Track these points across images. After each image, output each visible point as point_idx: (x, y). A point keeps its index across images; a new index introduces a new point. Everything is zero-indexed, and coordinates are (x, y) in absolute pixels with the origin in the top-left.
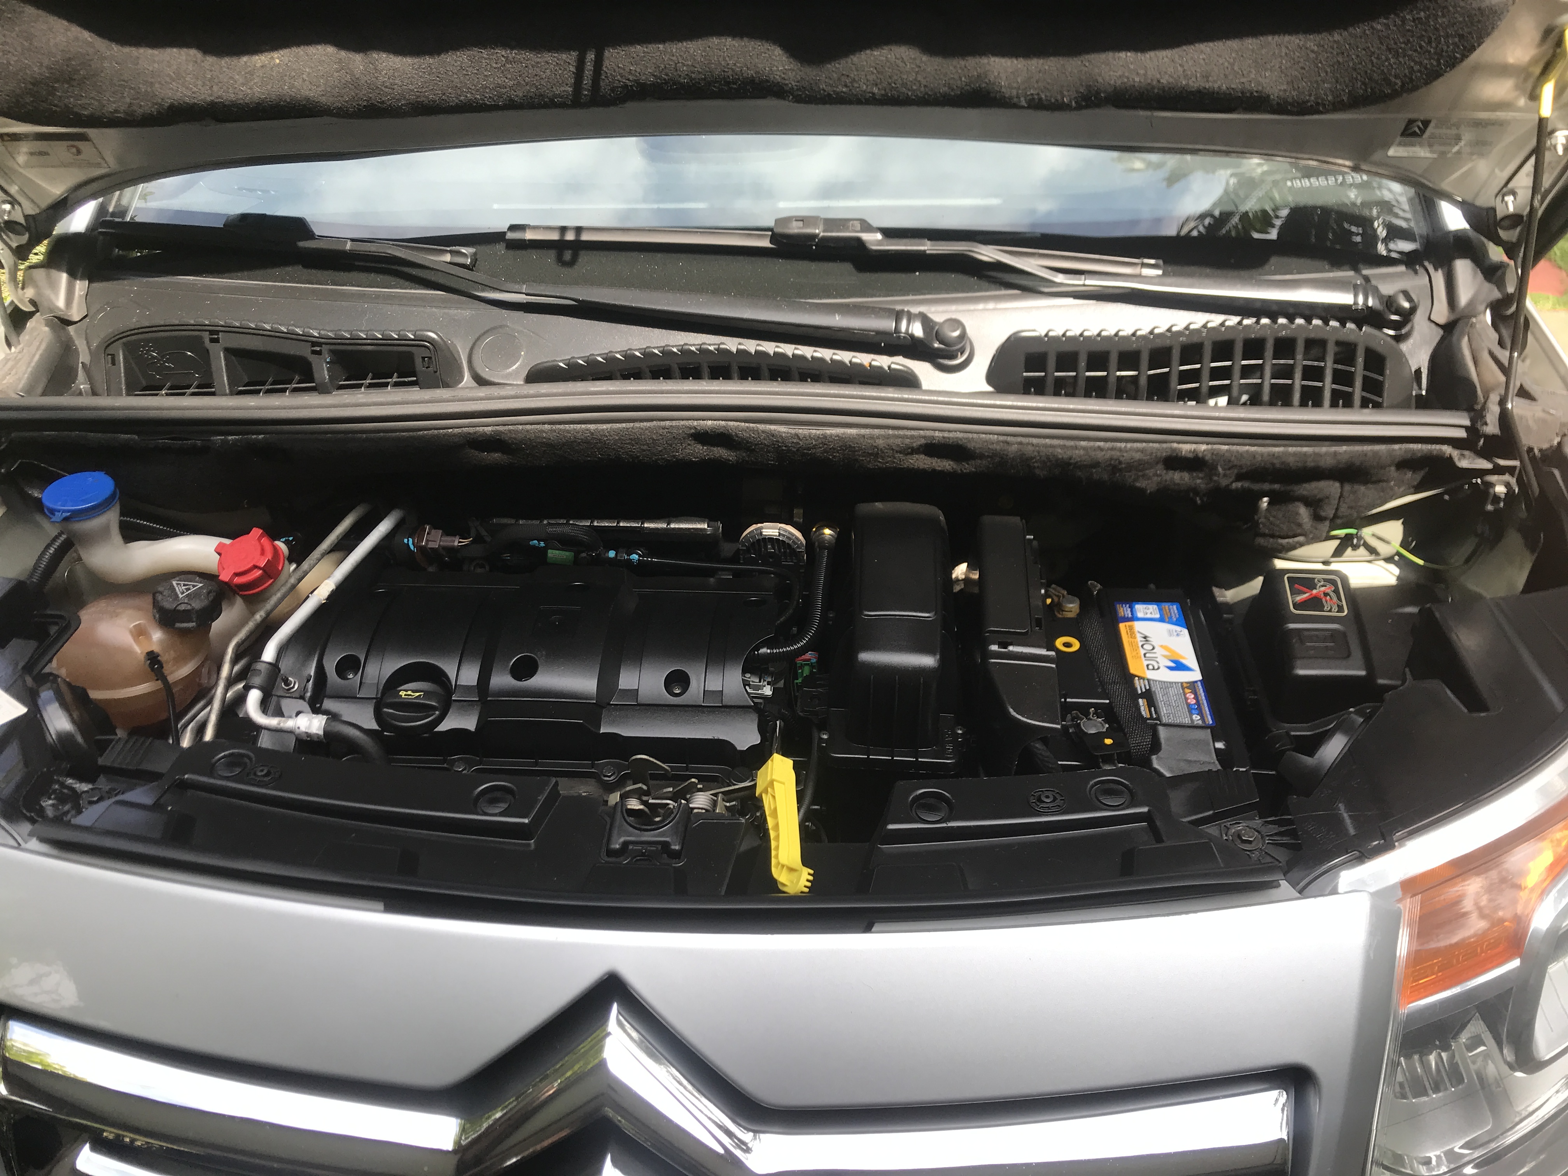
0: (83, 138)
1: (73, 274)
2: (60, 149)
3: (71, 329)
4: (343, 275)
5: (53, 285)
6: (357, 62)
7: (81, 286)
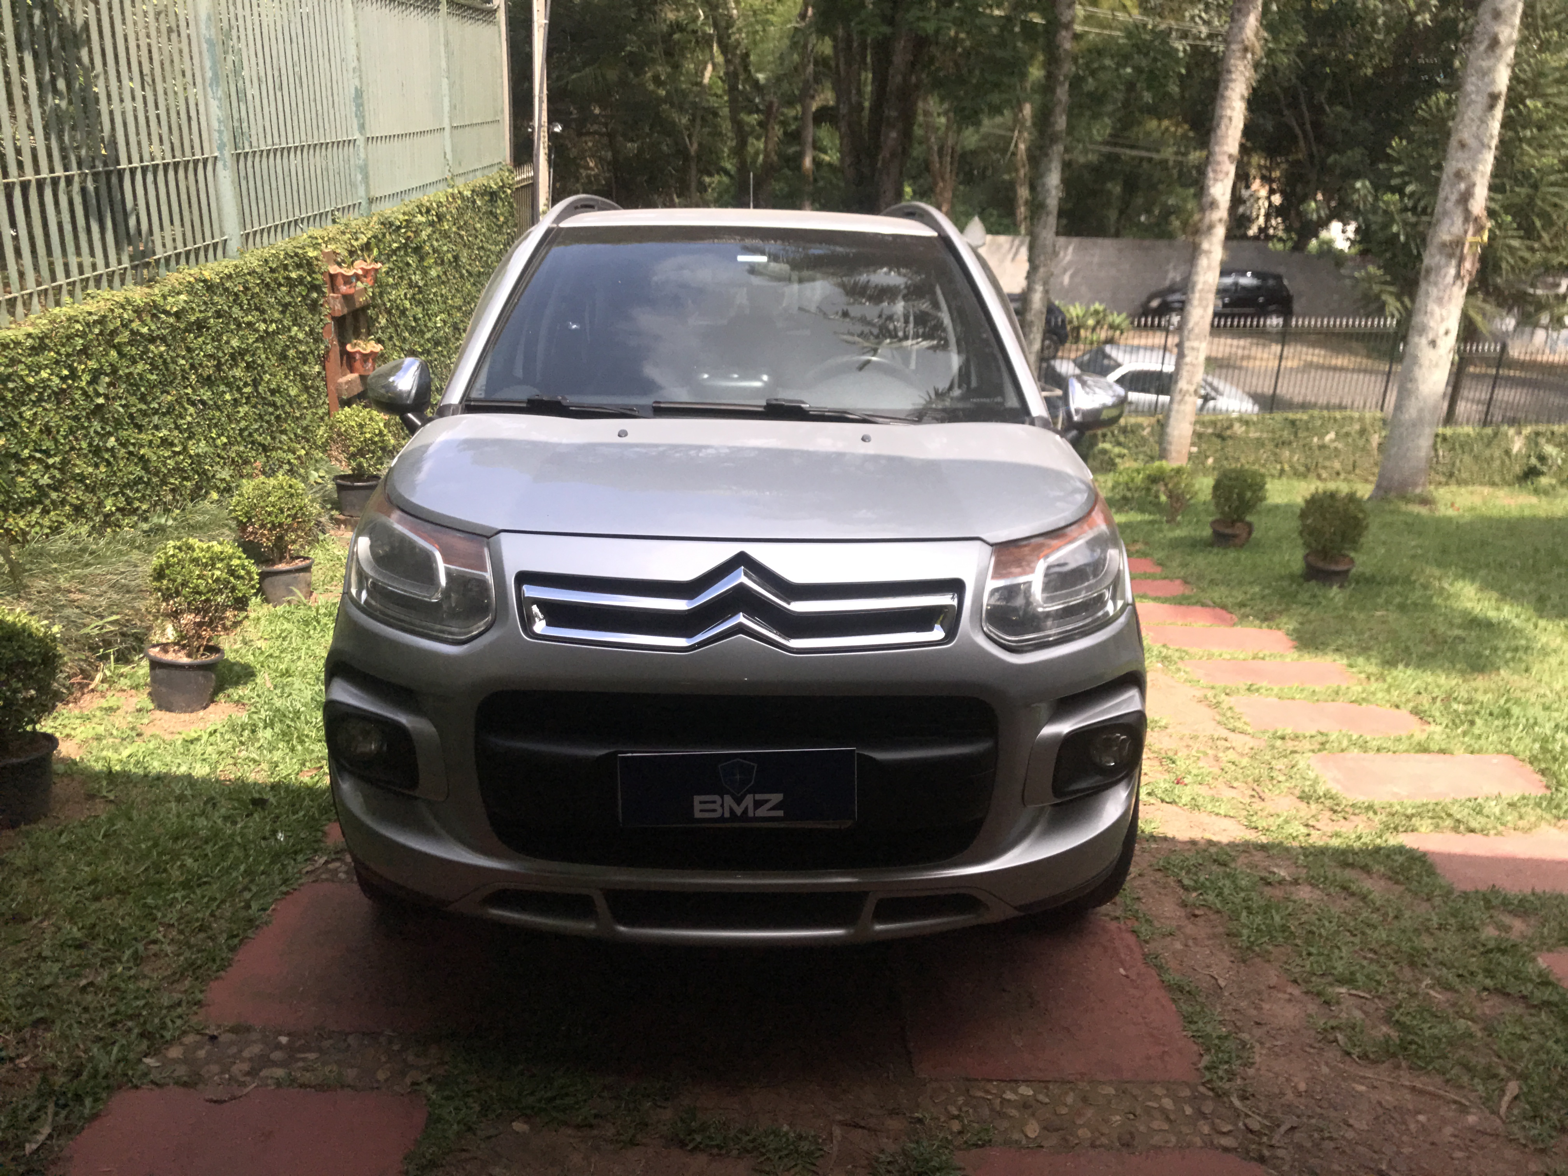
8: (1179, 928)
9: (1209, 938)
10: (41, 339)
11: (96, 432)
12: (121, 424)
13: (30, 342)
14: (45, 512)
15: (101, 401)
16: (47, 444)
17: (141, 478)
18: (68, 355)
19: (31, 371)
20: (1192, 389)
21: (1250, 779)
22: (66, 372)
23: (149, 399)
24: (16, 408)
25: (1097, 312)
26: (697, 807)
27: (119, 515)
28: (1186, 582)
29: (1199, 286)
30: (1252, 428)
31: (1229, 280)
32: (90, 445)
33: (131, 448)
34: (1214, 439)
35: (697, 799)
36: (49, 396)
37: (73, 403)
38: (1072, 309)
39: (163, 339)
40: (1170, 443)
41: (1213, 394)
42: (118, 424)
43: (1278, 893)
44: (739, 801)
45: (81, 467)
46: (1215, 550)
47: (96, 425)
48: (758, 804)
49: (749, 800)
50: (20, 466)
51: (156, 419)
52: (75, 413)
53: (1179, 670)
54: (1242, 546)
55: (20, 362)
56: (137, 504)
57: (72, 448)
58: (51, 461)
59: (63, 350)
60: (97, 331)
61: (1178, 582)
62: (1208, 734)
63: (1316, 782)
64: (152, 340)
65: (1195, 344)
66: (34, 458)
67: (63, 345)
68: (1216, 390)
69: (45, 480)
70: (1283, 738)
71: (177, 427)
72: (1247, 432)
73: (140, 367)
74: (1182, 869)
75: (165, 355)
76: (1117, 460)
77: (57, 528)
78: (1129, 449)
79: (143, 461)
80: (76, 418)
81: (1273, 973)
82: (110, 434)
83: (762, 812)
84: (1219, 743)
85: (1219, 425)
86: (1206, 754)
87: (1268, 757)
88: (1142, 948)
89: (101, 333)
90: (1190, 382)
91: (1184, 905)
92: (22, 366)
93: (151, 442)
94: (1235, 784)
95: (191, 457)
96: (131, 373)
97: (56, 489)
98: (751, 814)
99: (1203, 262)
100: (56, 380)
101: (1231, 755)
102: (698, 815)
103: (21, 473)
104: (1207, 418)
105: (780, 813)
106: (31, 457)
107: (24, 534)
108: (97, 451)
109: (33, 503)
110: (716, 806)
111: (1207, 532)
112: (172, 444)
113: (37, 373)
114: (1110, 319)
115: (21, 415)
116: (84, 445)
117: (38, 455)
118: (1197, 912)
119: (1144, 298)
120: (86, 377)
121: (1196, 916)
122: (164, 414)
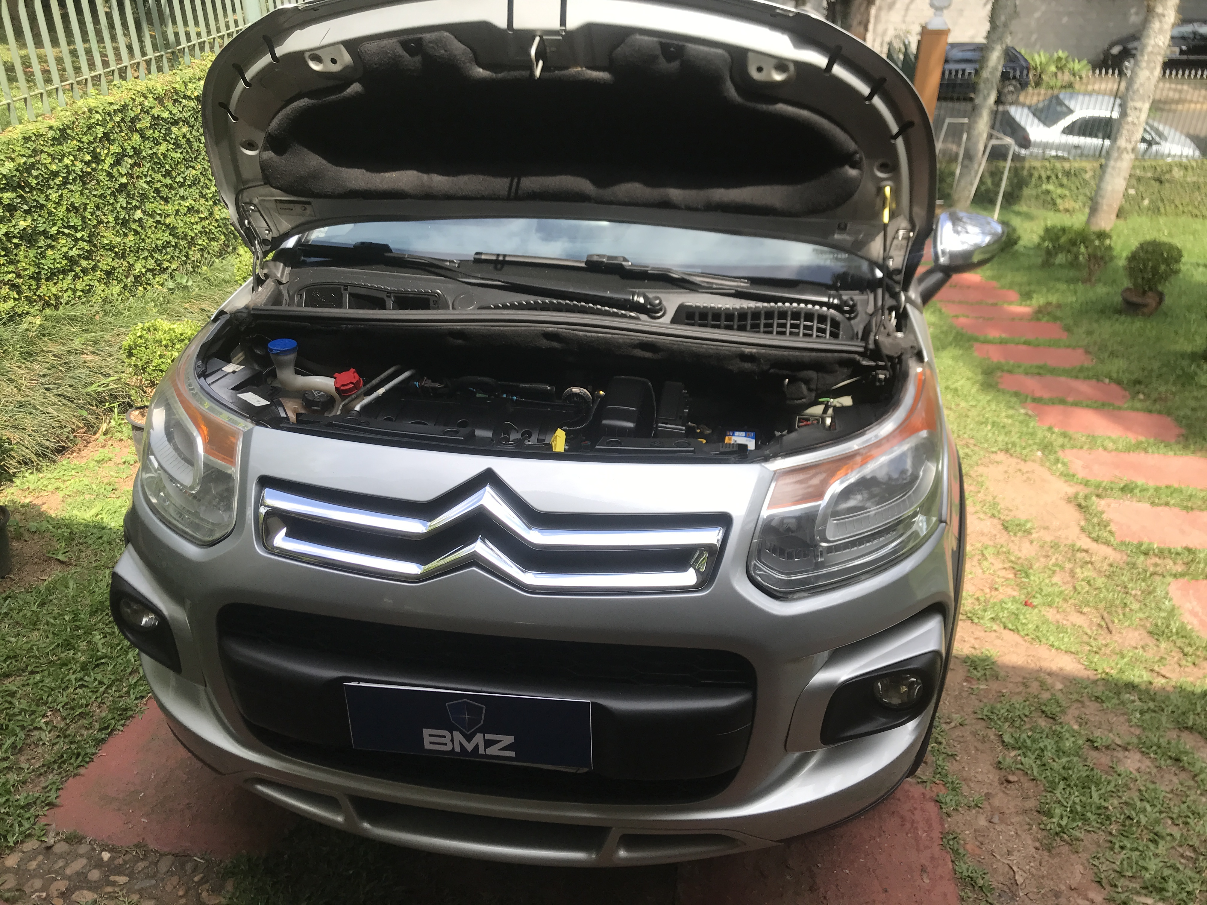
0: (309, 203)
1: (285, 265)
2: (298, 208)
3: (281, 287)
4: (403, 270)
5: (277, 268)
6: (425, 177)
7: (288, 270)
8: (988, 796)
9: (1017, 813)
10: (63, 131)
11: (121, 207)
12: (147, 198)
13: (51, 134)
14: (76, 277)
15: (124, 180)
16: (75, 221)
17: (168, 243)
18: (90, 143)
19: (53, 159)
20: (1130, 147)
21: (1102, 605)
22: (88, 158)
23: (174, 174)
24: (42, 192)
25: (1059, 59)
26: (427, 740)
27: (149, 275)
28: (1087, 352)
29: (1149, 49)
30: (1190, 172)
31: (1188, 29)
32: (117, 218)
33: (158, 218)
34: (1153, 182)
35: (426, 732)
36: (74, 180)
37: (98, 183)
38: (1036, 57)
39: (186, 121)
40: (1102, 197)
41: (1157, 139)
42: (144, 197)
43: (1104, 759)
44: (469, 739)
45: (108, 236)
46: (1123, 318)
47: (122, 201)
48: (488, 744)
49: (479, 738)
50: (49, 241)
51: (181, 191)
52: (101, 192)
53: (1057, 461)
54: (1150, 315)
55: (42, 152)
56: (166, 264)
57: (100, 222)
58: (79, 235)
59: (85, 139)
60: (118, 119)
61: (1080, 351)
62: (1069, 542)
63: (1172, 612)
64: (175, 123)
65: (1138, 104)
66: (63, 234)
67: (85, 134)
68: (1160, 135)
69: (74, 252)
70: (1146, 554)
71: (203, 196)
72: (1185, 176)
73: (163, 148)
74: (1006, 720)
75: (188, 136)
76: (1059, 201)
77: (89, 291)
78: (1070, 190)
79: (172, 230)
80: (103, 197)
81: (1079, 868)
82: (136, 207)
83: (493, 751)
84: (1079, 555)
85: (1159, 169)
86: (1062, 568)
87: (1125, 578)
88: (942, 822)
89: (123, 120)
90: (1129, 141)
91: (999, 766)
92: (44, 156)
93: (177, 211)
94: (1085, 610)
95: (217, 220)
96: (155, 153)
97: (86, 258)
98: (481, 751)
99: (1156, 25)
100: (79, 165)
101: (1088, 573)
102: (427, 746)
103: (52, 247)
104: (1147, 164)
105: (512, 754)
106: (59, 232)
107: (57, 298)
108: (125, 223)
109: (64, 272)
110: (447, 740)
111: (1118, 299)
112: (198, 212)
113: (60, 161)
114: (1071, 65)
115: (47, 199)
116: (111, 219)
117: (66, 231)
118: (1011, 778)
119: (1106, 46)
120: (110, 161)
121: (1009, 782)
122: (190, 186)
